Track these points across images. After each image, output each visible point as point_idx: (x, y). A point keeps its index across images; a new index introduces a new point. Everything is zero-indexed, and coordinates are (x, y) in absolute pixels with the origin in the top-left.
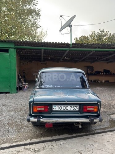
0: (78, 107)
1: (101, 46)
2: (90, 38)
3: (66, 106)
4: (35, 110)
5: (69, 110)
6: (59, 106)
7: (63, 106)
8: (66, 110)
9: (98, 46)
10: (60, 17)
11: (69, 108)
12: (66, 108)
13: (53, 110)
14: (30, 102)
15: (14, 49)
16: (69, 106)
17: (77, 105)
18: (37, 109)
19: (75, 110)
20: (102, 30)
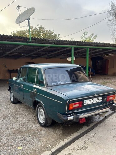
0: (102, 98)
1: (56, 42)
2: (27, 33)
3: (94, 99)
4: (71, 108)
5: (96, 102)
7: (91, 100)
8: (93, 103)
9: (54, 42)
10: (17, 8)
13: (85, 104)
16: (96, 99)
18: (73, 106)
19: (99, 101)
20: (40, 26)
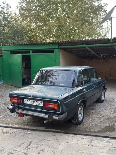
0: (42, 103)
3: (33, 101)
5: (36, 104)
6: (28, 100)
8: (33, 104)
11: (36, 103)
12: (33, 103)
14: (10, 94)
15: (58, 50)
16: (35, 101)
17: (42, 101)
19: (40, 105)
